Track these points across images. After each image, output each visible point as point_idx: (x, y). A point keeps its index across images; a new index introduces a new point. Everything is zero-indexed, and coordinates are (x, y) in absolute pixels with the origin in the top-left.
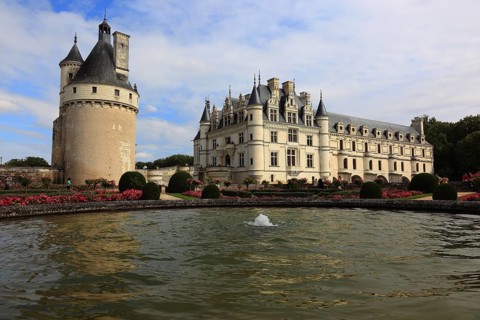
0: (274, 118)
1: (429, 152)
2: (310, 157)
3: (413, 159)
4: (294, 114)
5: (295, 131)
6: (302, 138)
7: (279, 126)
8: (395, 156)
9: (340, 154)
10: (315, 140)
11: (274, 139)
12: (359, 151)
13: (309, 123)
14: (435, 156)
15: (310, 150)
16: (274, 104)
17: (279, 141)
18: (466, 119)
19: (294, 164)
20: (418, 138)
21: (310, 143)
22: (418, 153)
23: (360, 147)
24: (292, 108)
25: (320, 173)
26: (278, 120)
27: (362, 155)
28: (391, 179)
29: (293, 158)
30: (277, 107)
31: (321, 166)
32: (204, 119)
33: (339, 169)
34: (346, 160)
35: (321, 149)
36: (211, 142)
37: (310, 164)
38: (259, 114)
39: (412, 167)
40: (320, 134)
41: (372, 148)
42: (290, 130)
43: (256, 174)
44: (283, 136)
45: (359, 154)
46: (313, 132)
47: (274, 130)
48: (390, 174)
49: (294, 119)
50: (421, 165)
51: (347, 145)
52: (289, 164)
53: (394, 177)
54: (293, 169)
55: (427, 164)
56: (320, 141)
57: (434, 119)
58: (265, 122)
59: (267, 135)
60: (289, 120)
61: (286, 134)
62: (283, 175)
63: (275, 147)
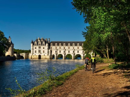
0: (36, 45)
11: (36, 48)
12: (62, 49)
21: (44, 48)
41: (67, 48)
51: (58, 48)
58: (34, 46)
59: (34, 48)
60: (39, 45)
61: (38, 47)
62: (37, 54)
63: (36, 50)
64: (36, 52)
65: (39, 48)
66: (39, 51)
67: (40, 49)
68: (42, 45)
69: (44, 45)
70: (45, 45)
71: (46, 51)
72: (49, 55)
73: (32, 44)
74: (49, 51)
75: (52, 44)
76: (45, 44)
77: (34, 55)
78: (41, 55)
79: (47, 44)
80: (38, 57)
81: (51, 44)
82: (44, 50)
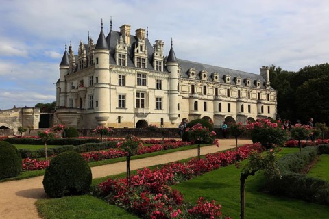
0: (122, 64)
1: (273, 96)
2: (159, 100)
3: (259, 102)
4: (144, 60)
5: (145, 75)
6: (152, 83)
7: (127, 71)
8: (243, 100)
9: (191, 98)
10: (165, 85)
11: (122, 82)
12: (210, 95)
13: (159, 68)
14: (278, 99)
15: (159, 93)
16: (122, 49)
17: (127, 84)
18: (305, 68)
19: (143, 107)
20: (264, 85)
21: (159, 86)
22: (263, 97)
23: (211, 91)
24: (141, 54)
25: (169, 114)
26: (126, 65)
27: (212, 98)
28: (238, 119)
29: (143, 100)
30: (125, 52)
31: (170, 108)
32: (63, 63)
33: (190, 111)
34: (196, 103)
35: (170, 92)
36: (69, 85)
37: (159, 106)
38: (105, 58)
39: (258, 109)
40: (169, 79)
41: (222, 92)
42: (139, 75)
43: (101, 115)
44: (131, 80)
45: (209, 98)
46: (163, 76)
47: (122, 74)
48: (238, 116)
49: (144, 64)
50: (265, 107)
51: (199, 89)
52: (138, 106)
53: (241, 118)
54: (141, 110)
55: (271, 107)
56: (170, 85)
57: (279, 69)
58: (113, 67)
60: (138, 65)
61: (135, 78)
62: (132, 116)
63: (123, 90)
65: (139, 83)
70: (167, 70)
77: (113, 119)
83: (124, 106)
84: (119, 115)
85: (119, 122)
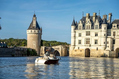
0: (80, 29)
4: (89, 26)
7: (82, 31)
10: (99, 34)
17: (82, 36)
25: (101, 46)
30: (82, 25)
35: (101, 37)
37: (96, 43)
42: (87, 32)
46: (98, 31)
47: (80, 33)
58: (76, 31)
59: (77, 35)
60: (87, 29)
61: (85, 33)
62: (83, 47)
63: (80, 38)
64: (80, 42)
65: (87, 35)
66: (88, 41)
67: (88, 37)
68: (93, 28)
69: (97, 28)
70: (100, 28)
71: (101, 40)
72: (109, 49)
73: (73, 28)
74: (109, 40)
75: (116, 25)
76: (100, 25)
77: (76, 48)
78: (90, 48)
79: (104, 26)
80: (83, 53)
81: (113, 25)
82: (96, 38)
83: (81, 44)
84: (79, 47)
85: (79, 49)
